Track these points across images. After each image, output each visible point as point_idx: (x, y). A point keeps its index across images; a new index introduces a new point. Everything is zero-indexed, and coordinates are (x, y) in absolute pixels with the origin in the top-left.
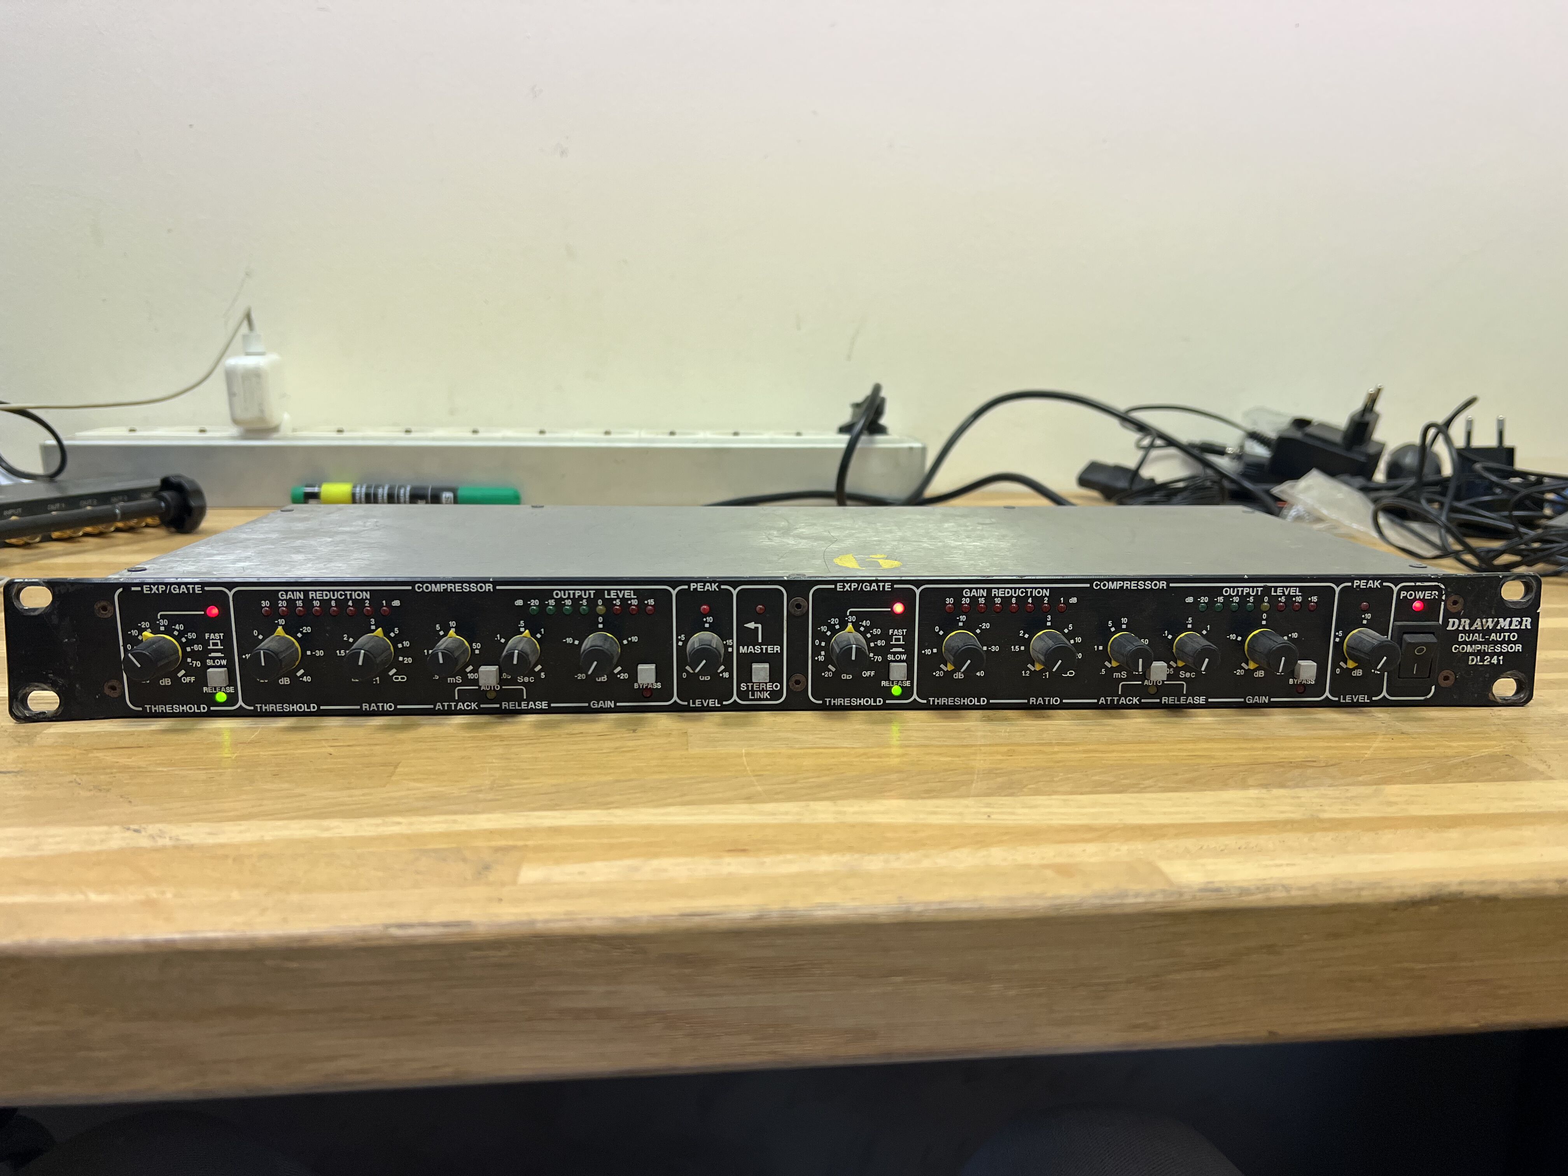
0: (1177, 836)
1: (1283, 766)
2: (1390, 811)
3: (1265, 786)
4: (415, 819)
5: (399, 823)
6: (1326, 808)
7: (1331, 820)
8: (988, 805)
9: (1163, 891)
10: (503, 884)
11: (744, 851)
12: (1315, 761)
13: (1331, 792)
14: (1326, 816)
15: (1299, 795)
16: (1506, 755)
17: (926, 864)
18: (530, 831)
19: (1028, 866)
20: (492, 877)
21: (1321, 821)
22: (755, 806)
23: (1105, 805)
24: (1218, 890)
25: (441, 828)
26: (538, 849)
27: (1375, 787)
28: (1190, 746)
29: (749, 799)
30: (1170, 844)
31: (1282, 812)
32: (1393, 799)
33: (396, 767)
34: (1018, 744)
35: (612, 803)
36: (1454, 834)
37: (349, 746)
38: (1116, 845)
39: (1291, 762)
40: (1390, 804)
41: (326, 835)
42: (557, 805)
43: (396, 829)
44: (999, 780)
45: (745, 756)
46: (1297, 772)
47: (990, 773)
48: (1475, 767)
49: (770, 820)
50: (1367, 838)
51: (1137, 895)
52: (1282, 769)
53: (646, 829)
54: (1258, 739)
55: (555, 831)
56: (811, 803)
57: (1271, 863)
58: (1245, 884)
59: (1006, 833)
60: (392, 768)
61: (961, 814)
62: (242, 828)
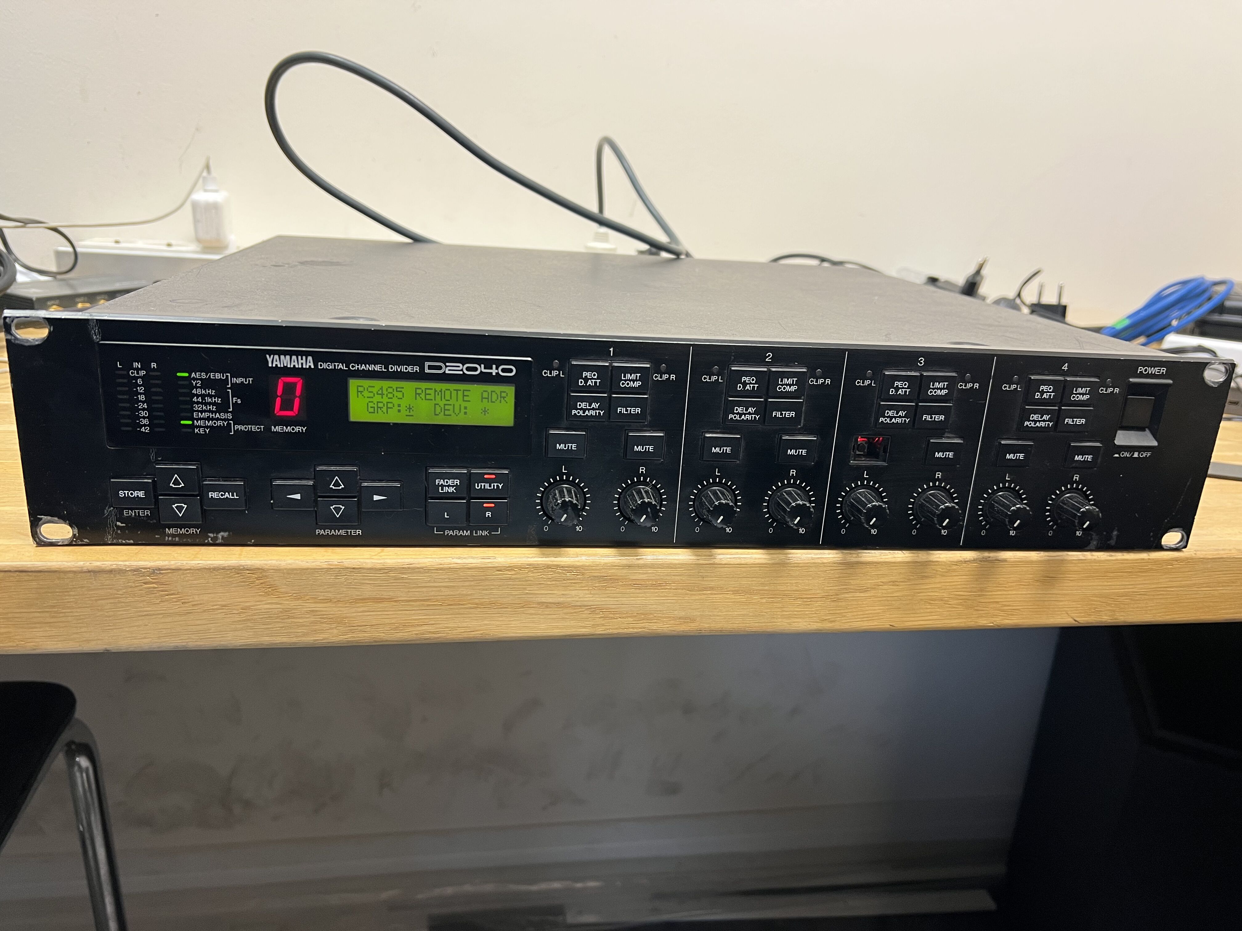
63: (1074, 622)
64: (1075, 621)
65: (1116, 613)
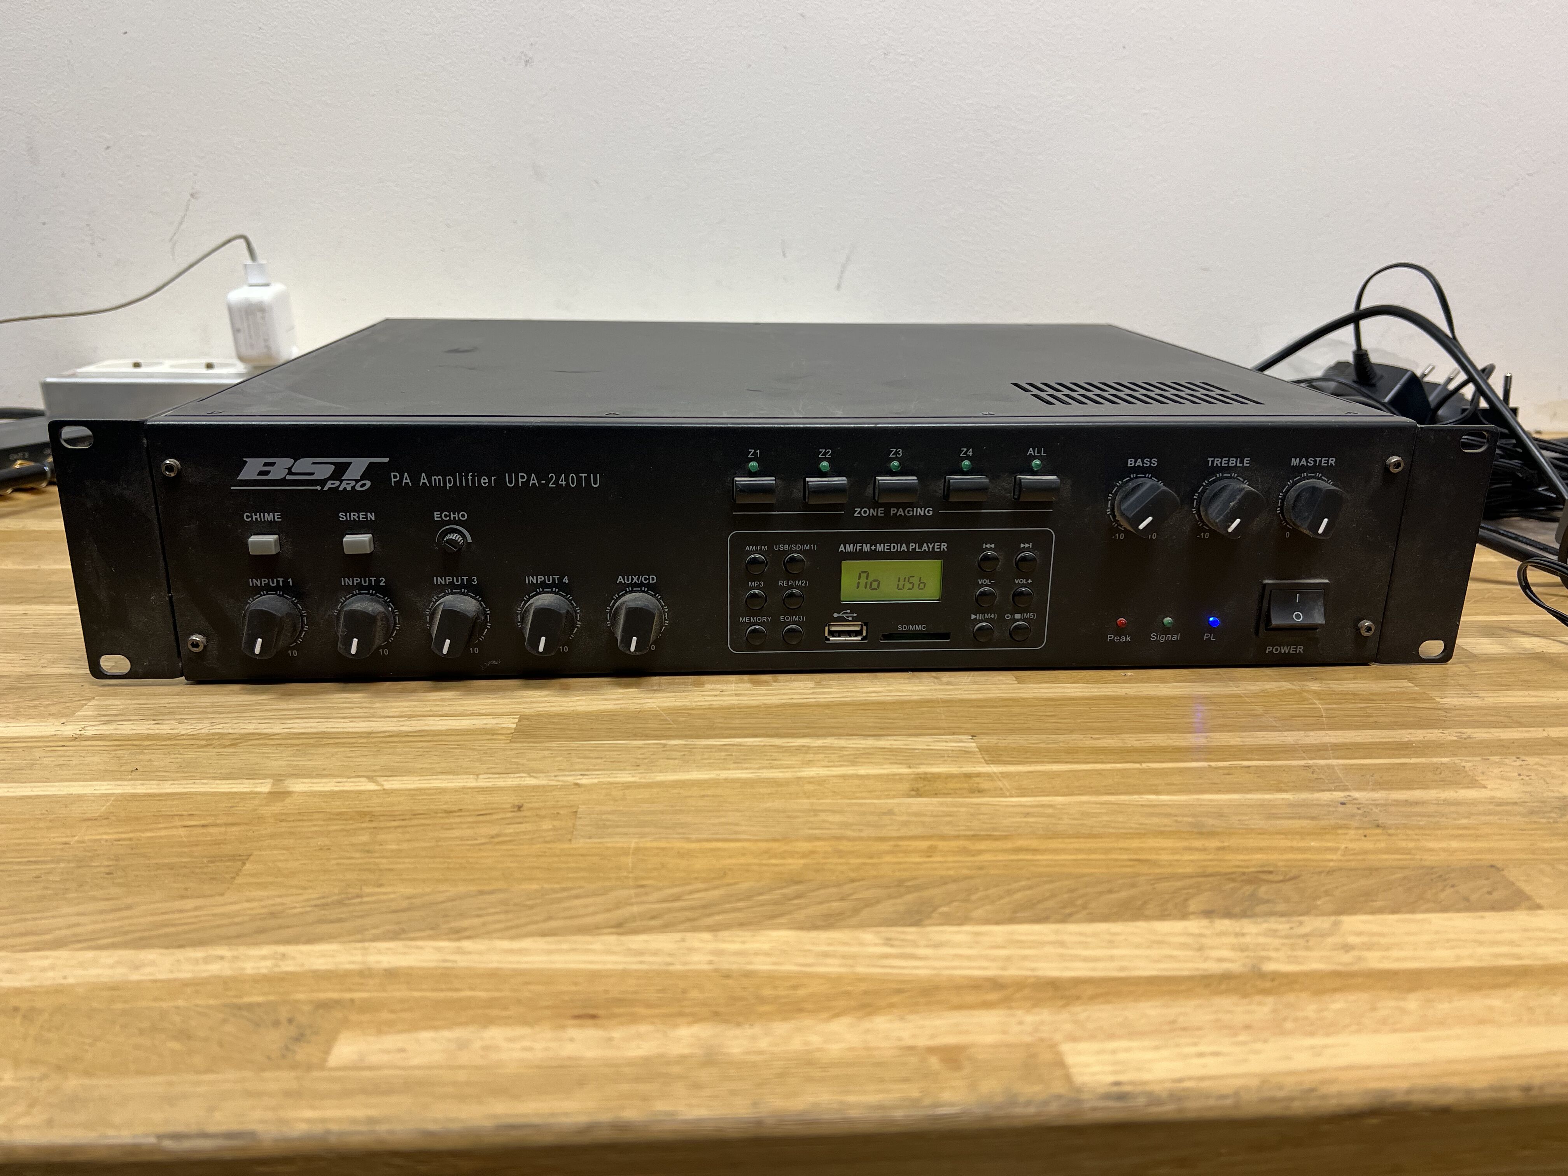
0: (1093, 998)
1: (1233, 880)
2: (1344, 961)
3: (1209, 914)
4: (242, 950)
5: (222, 958)
6: (1273, 954)
7: (1275, 976)
8: (888, 942)
9: (1059, 1097)
10: (309, 1067)
11: (593, 1017)
12: (1271, 872)
13: (1281, 925)
14: (1270, 967)
15: (1245, 931)
16: (1492, 866)
17: (796, 1044)
18: (365, 974)
19: (911, 1048)
20: (302, 1053)
21: (1262, 975)
22: (624, 938)
23: (1021, 944)
24: (1122, 1097)
25: (265, 967)
26: (365, 1007)
27: (1333, 918)
28: (1135, 843)
29: (621, 927)
30: (1082, 1012)
31: (1220, 960)
32: (1352, 940)
33: (244, 864)
34: (943, 837)
35: (465, 929)
36: (1413, 1002)
37: (203, 826)
38: (1020, 1013)
39: (1244, 874)
40: (1347, 948)
41: (135, 977)
42: (404, 931)
43: (214, 968)
44: (909, 898)
45: (633, 854)
46: (1248, 889)
47: (901, 886)
48: (1453, 886)
49: (632, 964)
50: (1310, 1009)
51: (1028, 1103)
52: (1232, 885)
53: (495, 976)
54: (1212, 834)
55: (392, 975)
56: (689, 935)
57: (1193, 1050)
58: (1157, 1088)
59: (899, 991)
60: (240, 863)
61: (854, 957)
62: (46, 963)
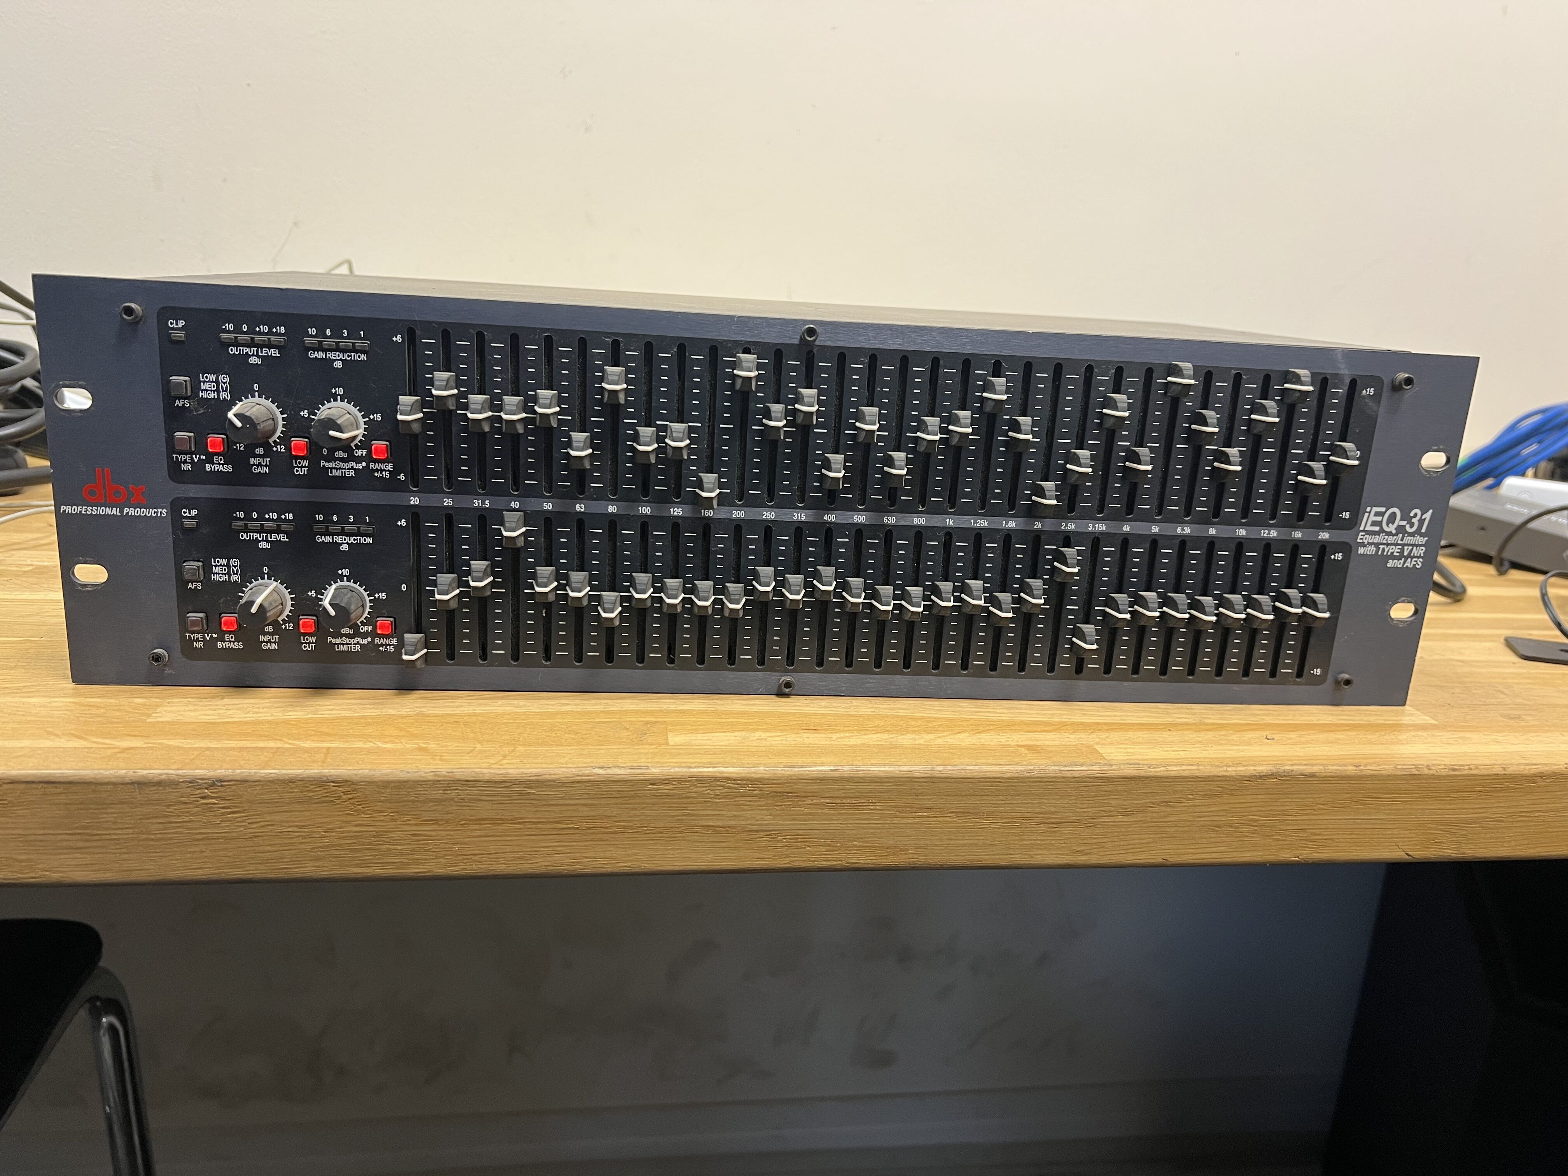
63: (1407, 857)
64: (1408, 855)
65: (1463, 845)
